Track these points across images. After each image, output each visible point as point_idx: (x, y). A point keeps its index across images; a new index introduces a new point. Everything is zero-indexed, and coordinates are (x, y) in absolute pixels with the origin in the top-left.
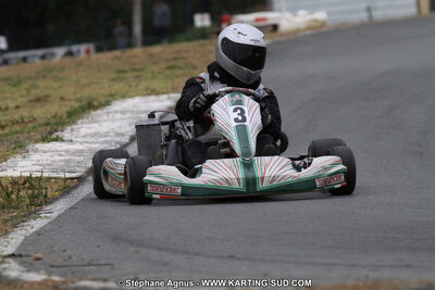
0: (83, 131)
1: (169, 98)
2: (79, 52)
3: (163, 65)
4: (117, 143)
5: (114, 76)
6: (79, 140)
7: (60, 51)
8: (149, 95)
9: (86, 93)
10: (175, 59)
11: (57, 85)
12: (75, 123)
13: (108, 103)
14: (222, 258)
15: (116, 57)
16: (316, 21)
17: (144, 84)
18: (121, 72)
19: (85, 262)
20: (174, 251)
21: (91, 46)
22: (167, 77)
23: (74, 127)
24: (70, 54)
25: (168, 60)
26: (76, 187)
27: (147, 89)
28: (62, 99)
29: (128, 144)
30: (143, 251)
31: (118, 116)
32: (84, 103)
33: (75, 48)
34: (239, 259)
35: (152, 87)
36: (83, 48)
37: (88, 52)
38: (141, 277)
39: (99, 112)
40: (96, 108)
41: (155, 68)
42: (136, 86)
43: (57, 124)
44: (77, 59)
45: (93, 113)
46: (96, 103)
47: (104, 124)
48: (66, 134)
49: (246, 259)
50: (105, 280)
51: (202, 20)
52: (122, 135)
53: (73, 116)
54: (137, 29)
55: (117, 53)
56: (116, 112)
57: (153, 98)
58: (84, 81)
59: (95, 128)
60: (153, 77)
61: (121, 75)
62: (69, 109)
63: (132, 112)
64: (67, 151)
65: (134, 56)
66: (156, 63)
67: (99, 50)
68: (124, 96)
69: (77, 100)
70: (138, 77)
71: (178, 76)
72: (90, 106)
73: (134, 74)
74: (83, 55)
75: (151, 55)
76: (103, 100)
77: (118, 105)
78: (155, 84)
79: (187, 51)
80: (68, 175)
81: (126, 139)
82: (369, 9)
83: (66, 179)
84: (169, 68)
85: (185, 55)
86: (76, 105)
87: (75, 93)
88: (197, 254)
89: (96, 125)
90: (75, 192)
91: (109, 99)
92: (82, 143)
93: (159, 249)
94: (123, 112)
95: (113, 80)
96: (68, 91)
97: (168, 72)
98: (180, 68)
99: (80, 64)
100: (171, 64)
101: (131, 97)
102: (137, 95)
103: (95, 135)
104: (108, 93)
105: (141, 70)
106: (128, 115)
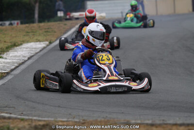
0: (11, 55)
1: (44, 44)
2: (14, 23)
3: (43, 31)
4: (23, 60)
5: (25, 34)
6: (9, 58)
7: (7, 23)
8: (37, 42)
9: (14, 40)
10: (48, 28)
11: (3, 36)
12: (8, 51)
13: (21, 44)
14: (55, 106)
15: (26, 26)
16: (102, 16)
17: (36, 38)
18: (27, 32)
19: (5, 106)
20: (39, 103)
21: (19, 22)
22: (44, 35)
23: (8, 53)
24: (11, 24)
25: (45, 29)
26: (6, 76)
27: (37, 39)
28: (5, 42)
29: (27, 60)
30: (27, 103)
31: (25, 49)
32: (13, 44)
33: (13, 22)
34: (62, 107)
35: (39, 39)
36: (16, 22)
37: (18, 24)
38: (24, 113)
39: (18, 47)
40: (17, 46)
41: (40, 32)
42: (33, 38)
43: (1, 51)
44: (13, 27)
45: (15, 48)
46: (17, 44)
47: (19, 52)
48: (4, 56)
49: (64, 107)
50: (11, 114)
51: (60, 14)
52: (25, 57)
53: (8, 49)
54: (36, 16)
55: (27, 25)
56: (24, 48)
57: (38, 43)
58: (13, 35)
59: (16, 54)
60: (40, 35)
61: (28, 34)
62: (7, 46)
63: (30, 48)
64: (4, 62)
65: (34, 27)
66: (41, 30)
67: (22, 23)
68: (28, 42)
69: (11, 43)
70: (34, 35)
71: (48, 35)
72: (15, 45)
73: (32, 33)
74: (15, 25)
75: (39, 27)
76: (20, 43)
77: (25, 45)
78: (40, 38)
79: (53, 26)
80: (3, 71)
81: (26, 59)
82: (122, 13)
83: (2, 73)
84: (45, 32)
85: (52, 27)
86: (10, 44)
87: (10, 40)
88: (46, 105)
89: (16, 53)
90: (5, 78)
91: (22, 43)
92: (10, 59)
93: (33, 102)
94: (27, 48)
95: (24, 35)
96: (7, 39)
97: (45, 33)
98: (50, 32)
99: (13, 29)
100: (46, 30)
101: (30, 42)
102: (32, 42)
103: (15, 56)
104: (22, 40)
105: (35, 32)
106: (28, 49)
